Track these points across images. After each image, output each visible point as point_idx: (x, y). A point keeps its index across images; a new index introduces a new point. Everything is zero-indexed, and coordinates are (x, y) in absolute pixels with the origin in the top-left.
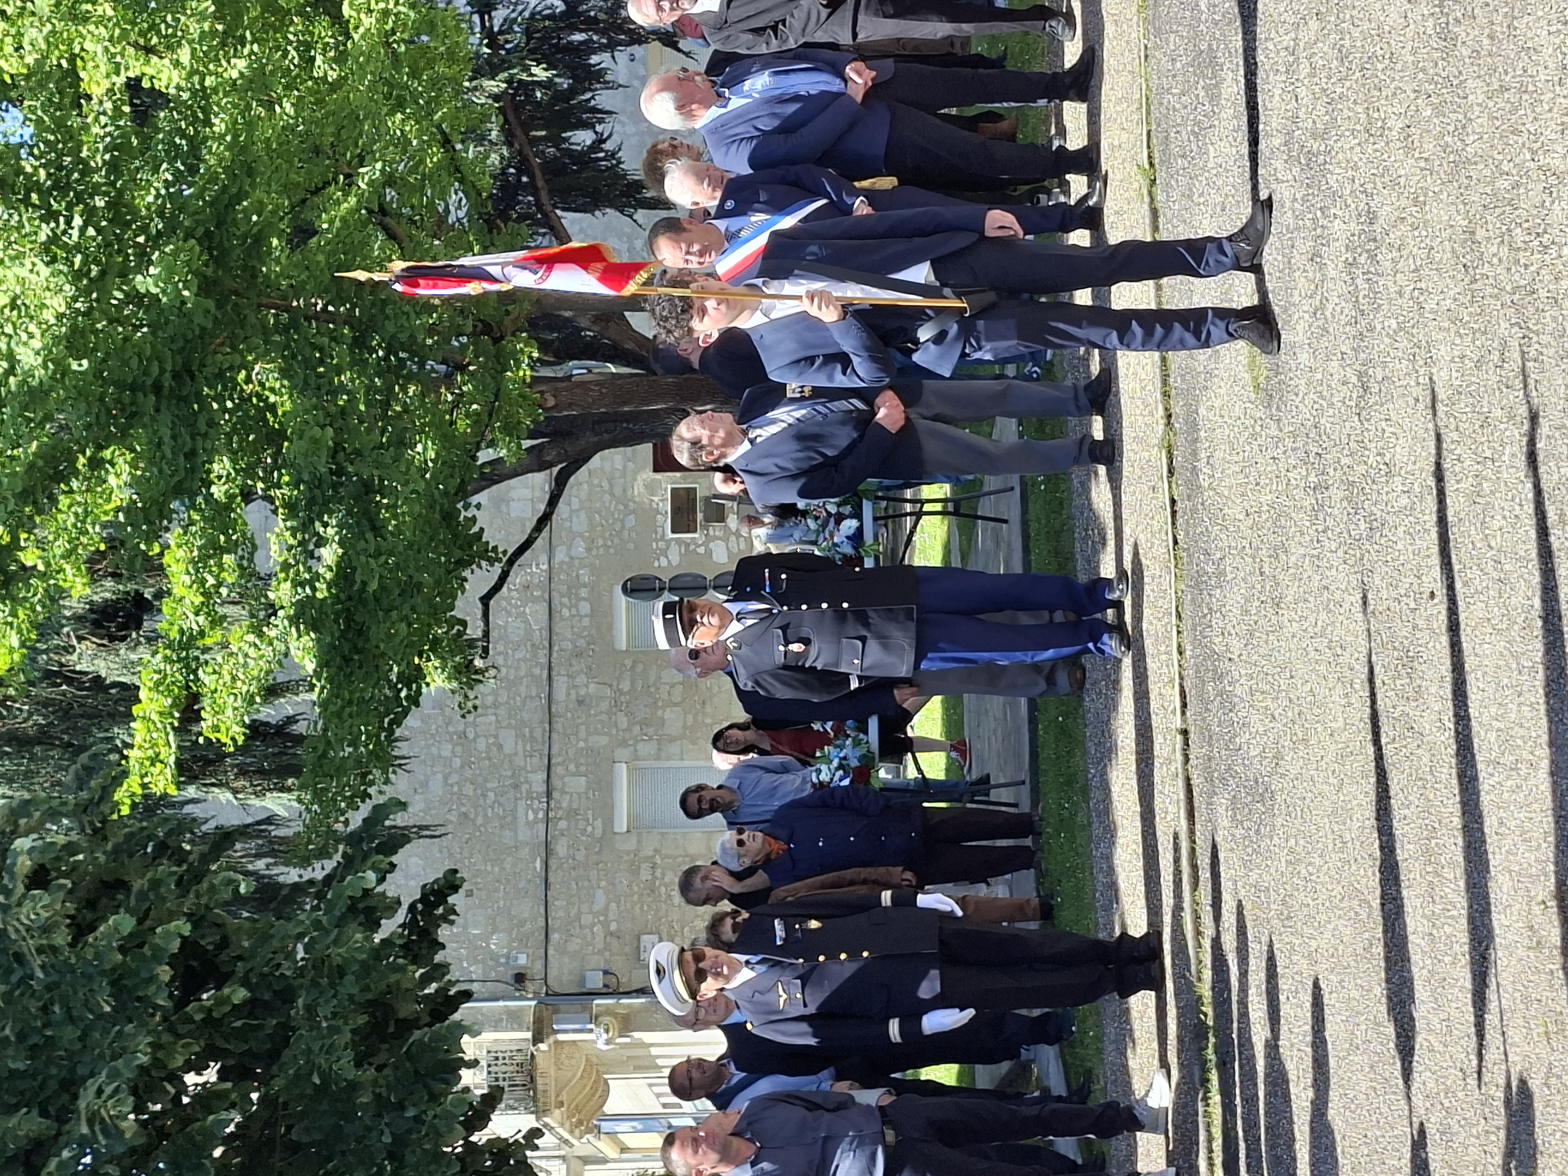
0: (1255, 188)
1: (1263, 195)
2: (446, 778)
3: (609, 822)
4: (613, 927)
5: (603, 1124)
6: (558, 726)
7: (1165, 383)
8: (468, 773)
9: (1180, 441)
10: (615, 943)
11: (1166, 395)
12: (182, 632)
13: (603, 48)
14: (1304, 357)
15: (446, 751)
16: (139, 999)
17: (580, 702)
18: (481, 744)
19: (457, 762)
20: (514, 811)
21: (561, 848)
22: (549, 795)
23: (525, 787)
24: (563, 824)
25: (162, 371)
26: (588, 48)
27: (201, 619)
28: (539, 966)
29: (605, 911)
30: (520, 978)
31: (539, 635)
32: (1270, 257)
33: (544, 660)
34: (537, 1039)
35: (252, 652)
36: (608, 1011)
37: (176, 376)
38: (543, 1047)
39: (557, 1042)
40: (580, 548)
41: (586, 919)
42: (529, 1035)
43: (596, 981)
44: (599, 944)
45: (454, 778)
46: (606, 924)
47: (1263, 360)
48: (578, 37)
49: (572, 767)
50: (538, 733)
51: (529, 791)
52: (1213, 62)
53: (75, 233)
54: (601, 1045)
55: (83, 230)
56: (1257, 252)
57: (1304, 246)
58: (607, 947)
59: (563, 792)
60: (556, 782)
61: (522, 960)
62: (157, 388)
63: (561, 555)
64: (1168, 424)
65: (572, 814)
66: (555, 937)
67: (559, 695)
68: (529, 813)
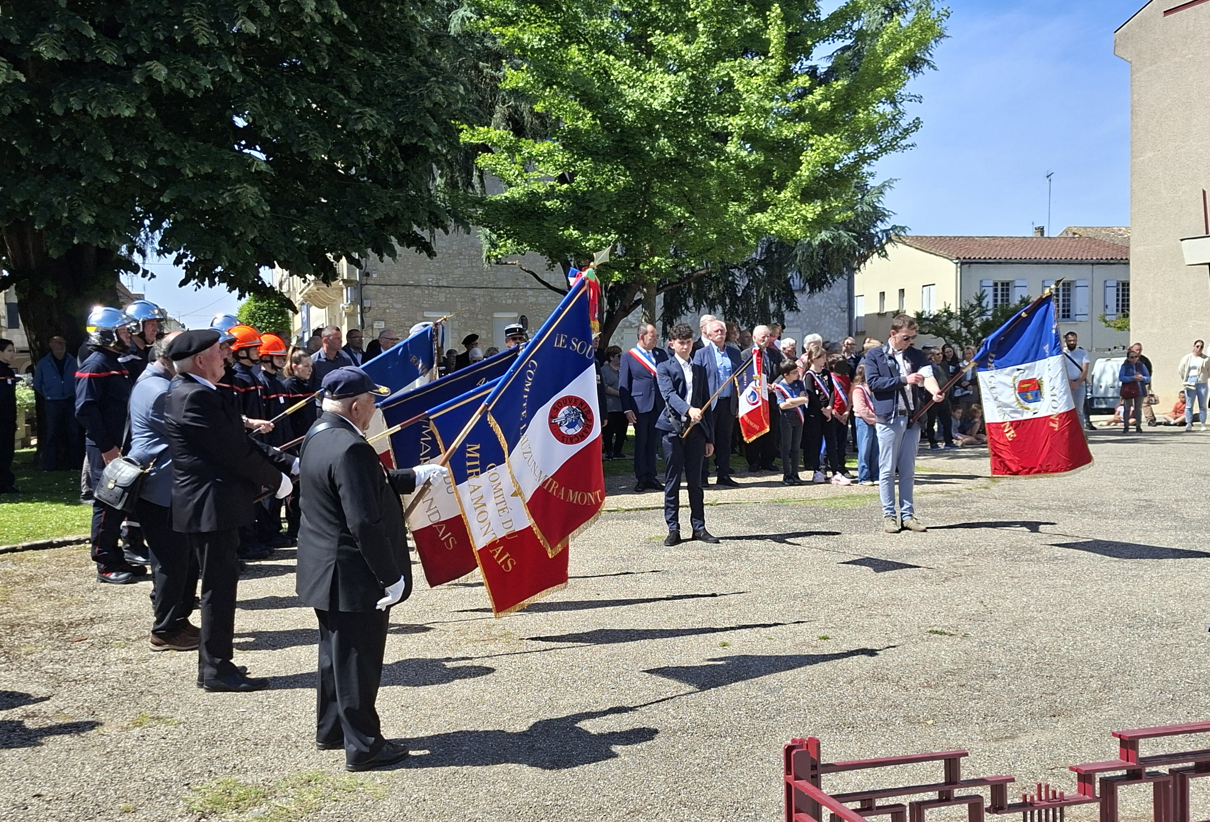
0: (722, 538)
1: (721, 541)
2: (444, 247)
3: (429, 310)
4: (388, 311)
5: (305, 307)
6: (465, 291)
7: (641, 509)
8: (447, 256)
9: (620, 514)
10: (381, 311)
11: (636, 509)
12: (521, 147)
13: (724, 309)
14: (667, 554)
15: (454, 247)
16: (404, 132)
17: (474, 299)
18: (457, 261)
19: (450, 252)
20: (432, 273)
21: (417, 291)
22: (438, 287)
23: (441, 277)
24: (427, 292)
25: (628, 143)
26: (724, 305)
27: (526, 155)
28: (372, 282)
29: (393, 308)
30: (368, 275)
31: (499, 284)
32: (699, 543)
33: (489, 286)
34: (344, 281)
35: (512, 173)
36: (355, 309)
37: (626, 148)
38: (341, 283)
39: (342, 289)
40: (532, 299)
41: (390, 300)
42: (345, 277)
43: (367, 304)
44: (381, 305)
45: (444, 250)
46: (388, 308)
47: (661, 541)
48: (728, 301)
49: (449, 296)
50: (461, 283)
51: (439, 279)
52: (761, 525)
53: (680, 111)
54: (342, 305)
55: (681, 113)
56: (701, 539)
57: (707, 553)
58: (380, 308)
59: (439, 292)
60: (443, 289)
61: (375, 276)
62: (622, 141)
63: (530, 292)
64: (626, 510)
65: (431, 296)
66: (383, 288)
67: (476, 291)
68: (431, 279)
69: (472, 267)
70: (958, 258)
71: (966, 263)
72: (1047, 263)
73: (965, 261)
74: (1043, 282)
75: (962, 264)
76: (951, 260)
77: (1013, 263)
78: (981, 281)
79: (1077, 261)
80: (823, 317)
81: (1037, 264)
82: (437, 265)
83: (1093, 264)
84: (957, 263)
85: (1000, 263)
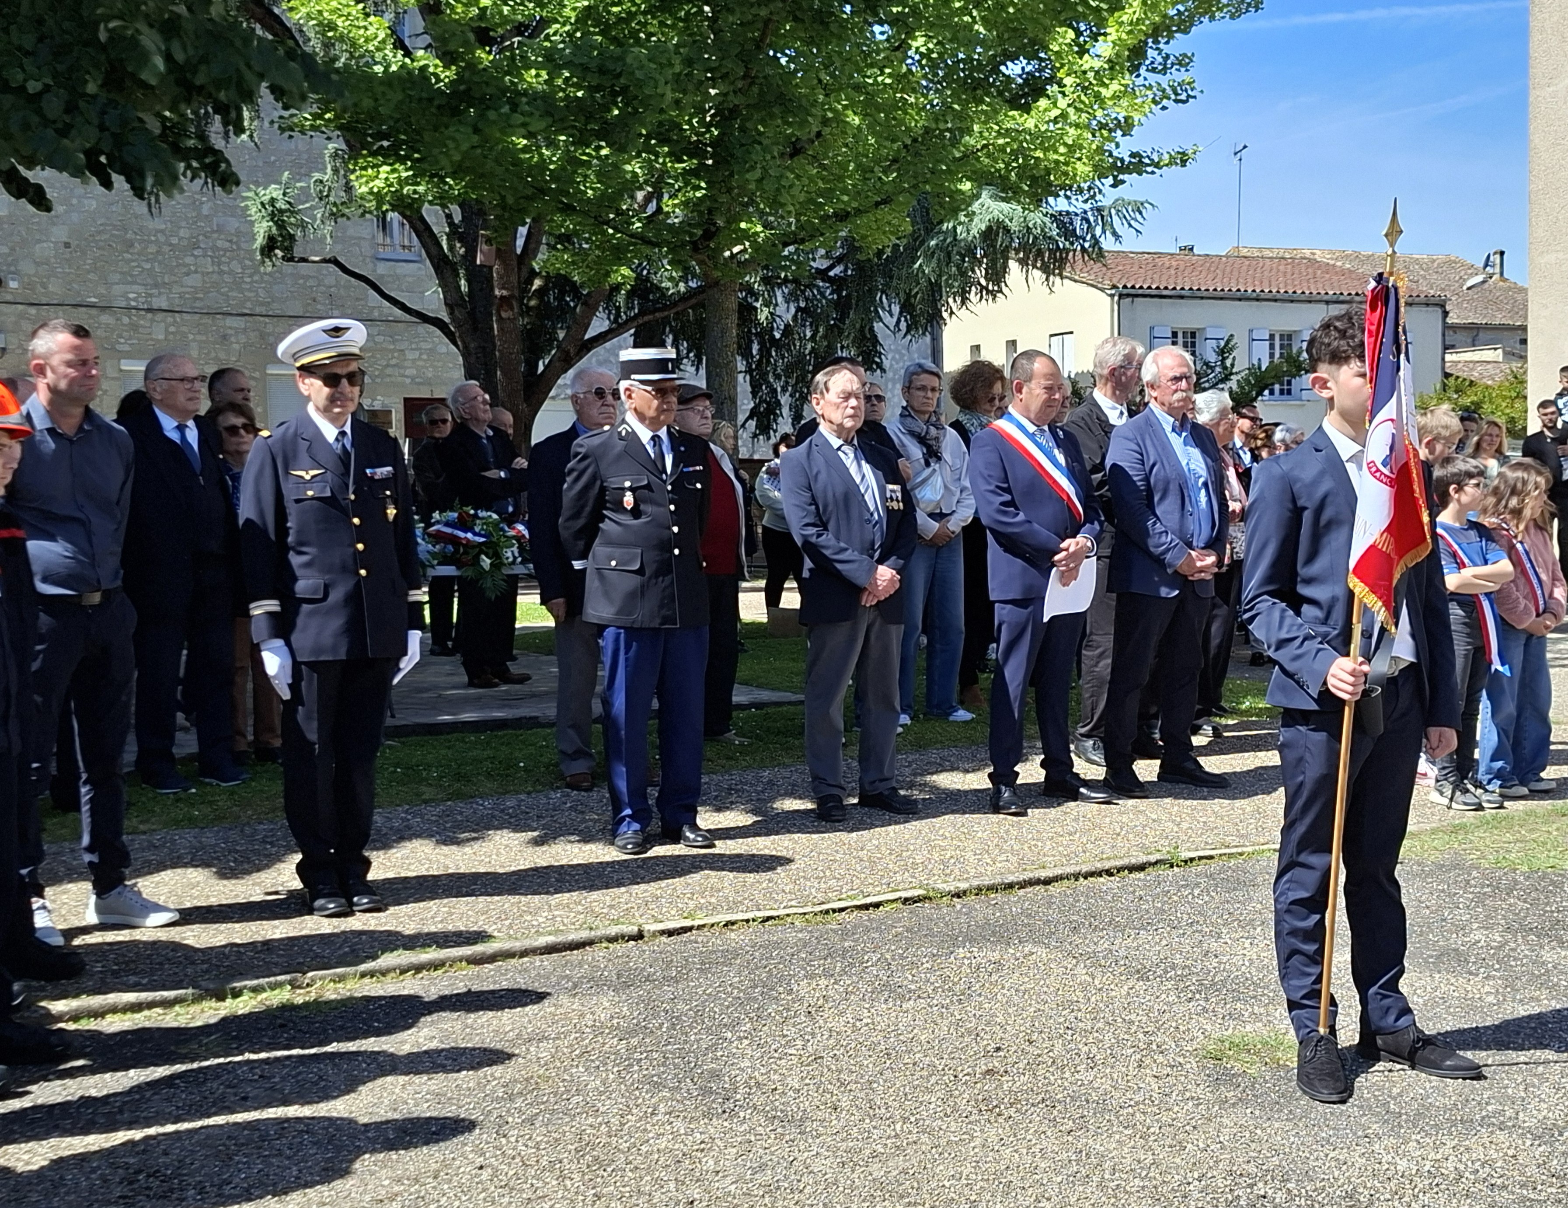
2: (162, 231)
6: (207, 320)
8: (166, 249)
15: (182, 233)
17: (225, 337)
18: (189, 260)
19: (174, 241)
20: (134, 283)
21: (107, 318)
22: (149, 310)
23: (155, 292)
24: (126, 320)
28: (9, 298)
31: (276, 308)
33: (258, 310)
45: (162, 238)
49: (172, 329)
50: (198, 304)
51: (151, 295)
59: (152, 321)
60: (160, 316)
61: (13, 284)
65: (134, 327)
66: (33, 311)
67: (230, 322)
68: (134, 294)
69: (221, 273)
70: (1114, 287)
71: (1128, 295)
72: (1257, 300)
73: (1125, 291)
74: (1251, 331)
75: (1121, 296)
76: (1102, 290)
77: (1202, 298)
78: (1152, 329)
79: (1303, 297)
80: (890, 386)
81: (1240, 300)
82: (148, 266)
83: (1327, 302)
84: (1112, 296)
85: (1182, 297)
